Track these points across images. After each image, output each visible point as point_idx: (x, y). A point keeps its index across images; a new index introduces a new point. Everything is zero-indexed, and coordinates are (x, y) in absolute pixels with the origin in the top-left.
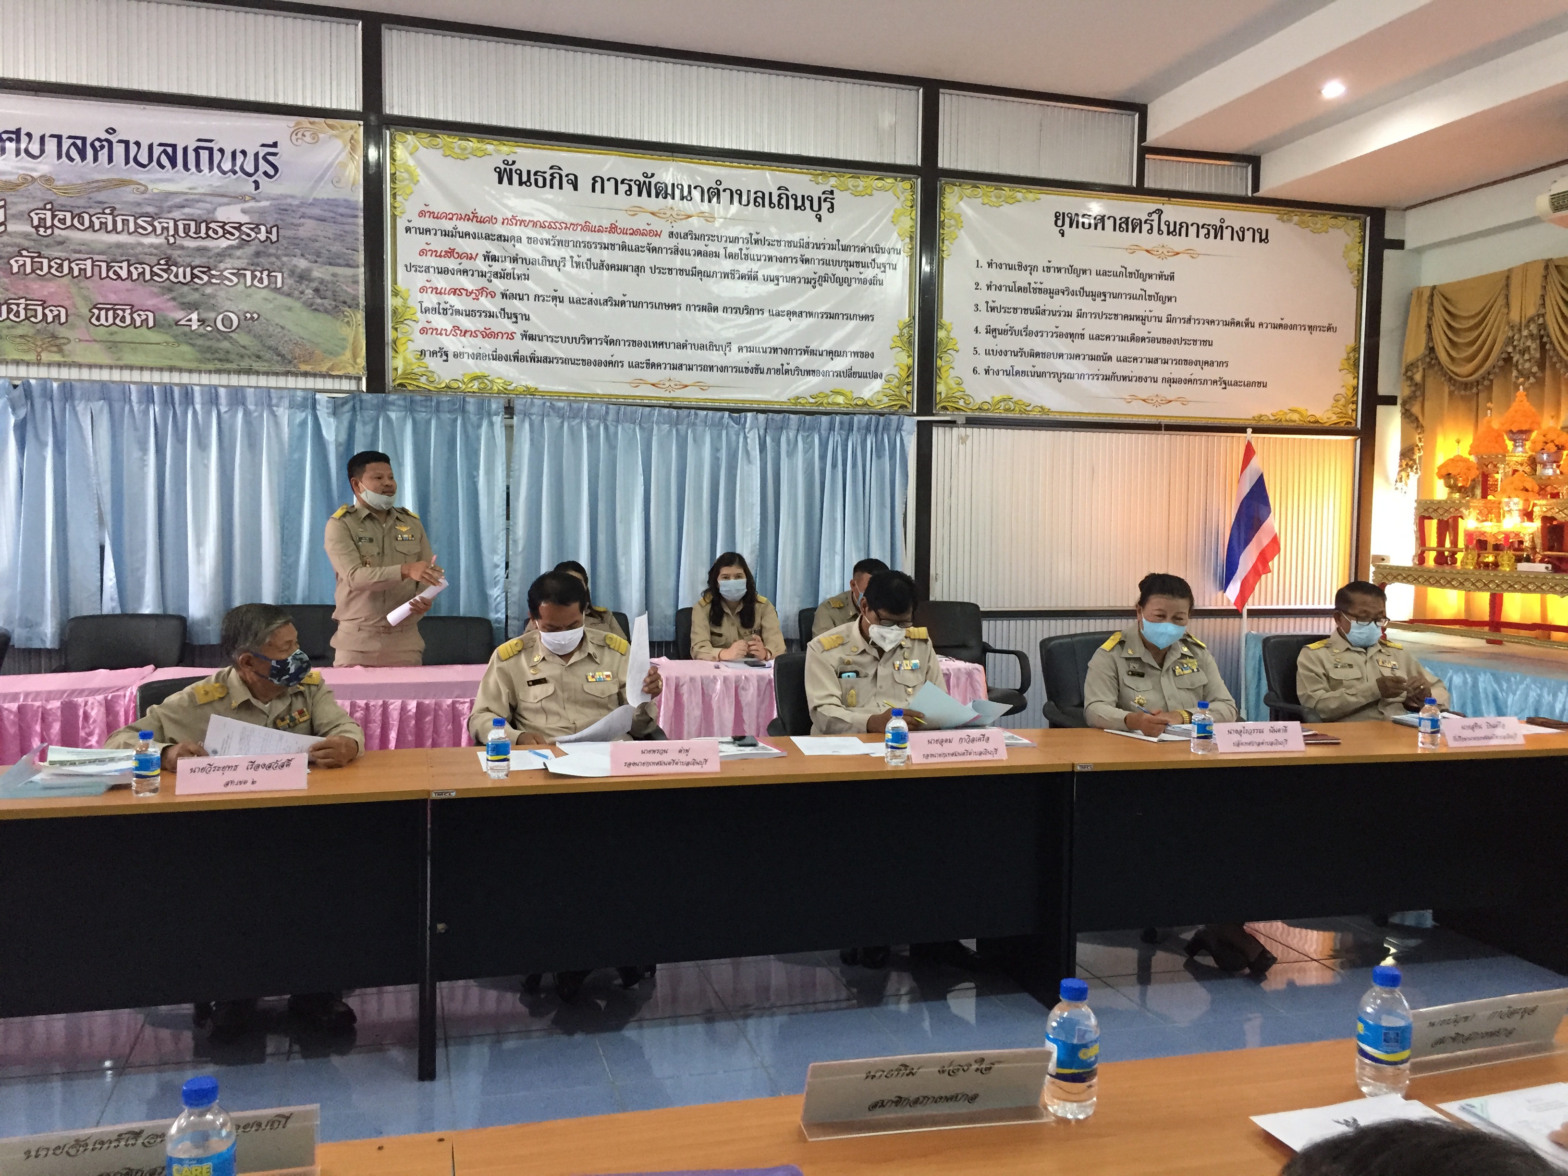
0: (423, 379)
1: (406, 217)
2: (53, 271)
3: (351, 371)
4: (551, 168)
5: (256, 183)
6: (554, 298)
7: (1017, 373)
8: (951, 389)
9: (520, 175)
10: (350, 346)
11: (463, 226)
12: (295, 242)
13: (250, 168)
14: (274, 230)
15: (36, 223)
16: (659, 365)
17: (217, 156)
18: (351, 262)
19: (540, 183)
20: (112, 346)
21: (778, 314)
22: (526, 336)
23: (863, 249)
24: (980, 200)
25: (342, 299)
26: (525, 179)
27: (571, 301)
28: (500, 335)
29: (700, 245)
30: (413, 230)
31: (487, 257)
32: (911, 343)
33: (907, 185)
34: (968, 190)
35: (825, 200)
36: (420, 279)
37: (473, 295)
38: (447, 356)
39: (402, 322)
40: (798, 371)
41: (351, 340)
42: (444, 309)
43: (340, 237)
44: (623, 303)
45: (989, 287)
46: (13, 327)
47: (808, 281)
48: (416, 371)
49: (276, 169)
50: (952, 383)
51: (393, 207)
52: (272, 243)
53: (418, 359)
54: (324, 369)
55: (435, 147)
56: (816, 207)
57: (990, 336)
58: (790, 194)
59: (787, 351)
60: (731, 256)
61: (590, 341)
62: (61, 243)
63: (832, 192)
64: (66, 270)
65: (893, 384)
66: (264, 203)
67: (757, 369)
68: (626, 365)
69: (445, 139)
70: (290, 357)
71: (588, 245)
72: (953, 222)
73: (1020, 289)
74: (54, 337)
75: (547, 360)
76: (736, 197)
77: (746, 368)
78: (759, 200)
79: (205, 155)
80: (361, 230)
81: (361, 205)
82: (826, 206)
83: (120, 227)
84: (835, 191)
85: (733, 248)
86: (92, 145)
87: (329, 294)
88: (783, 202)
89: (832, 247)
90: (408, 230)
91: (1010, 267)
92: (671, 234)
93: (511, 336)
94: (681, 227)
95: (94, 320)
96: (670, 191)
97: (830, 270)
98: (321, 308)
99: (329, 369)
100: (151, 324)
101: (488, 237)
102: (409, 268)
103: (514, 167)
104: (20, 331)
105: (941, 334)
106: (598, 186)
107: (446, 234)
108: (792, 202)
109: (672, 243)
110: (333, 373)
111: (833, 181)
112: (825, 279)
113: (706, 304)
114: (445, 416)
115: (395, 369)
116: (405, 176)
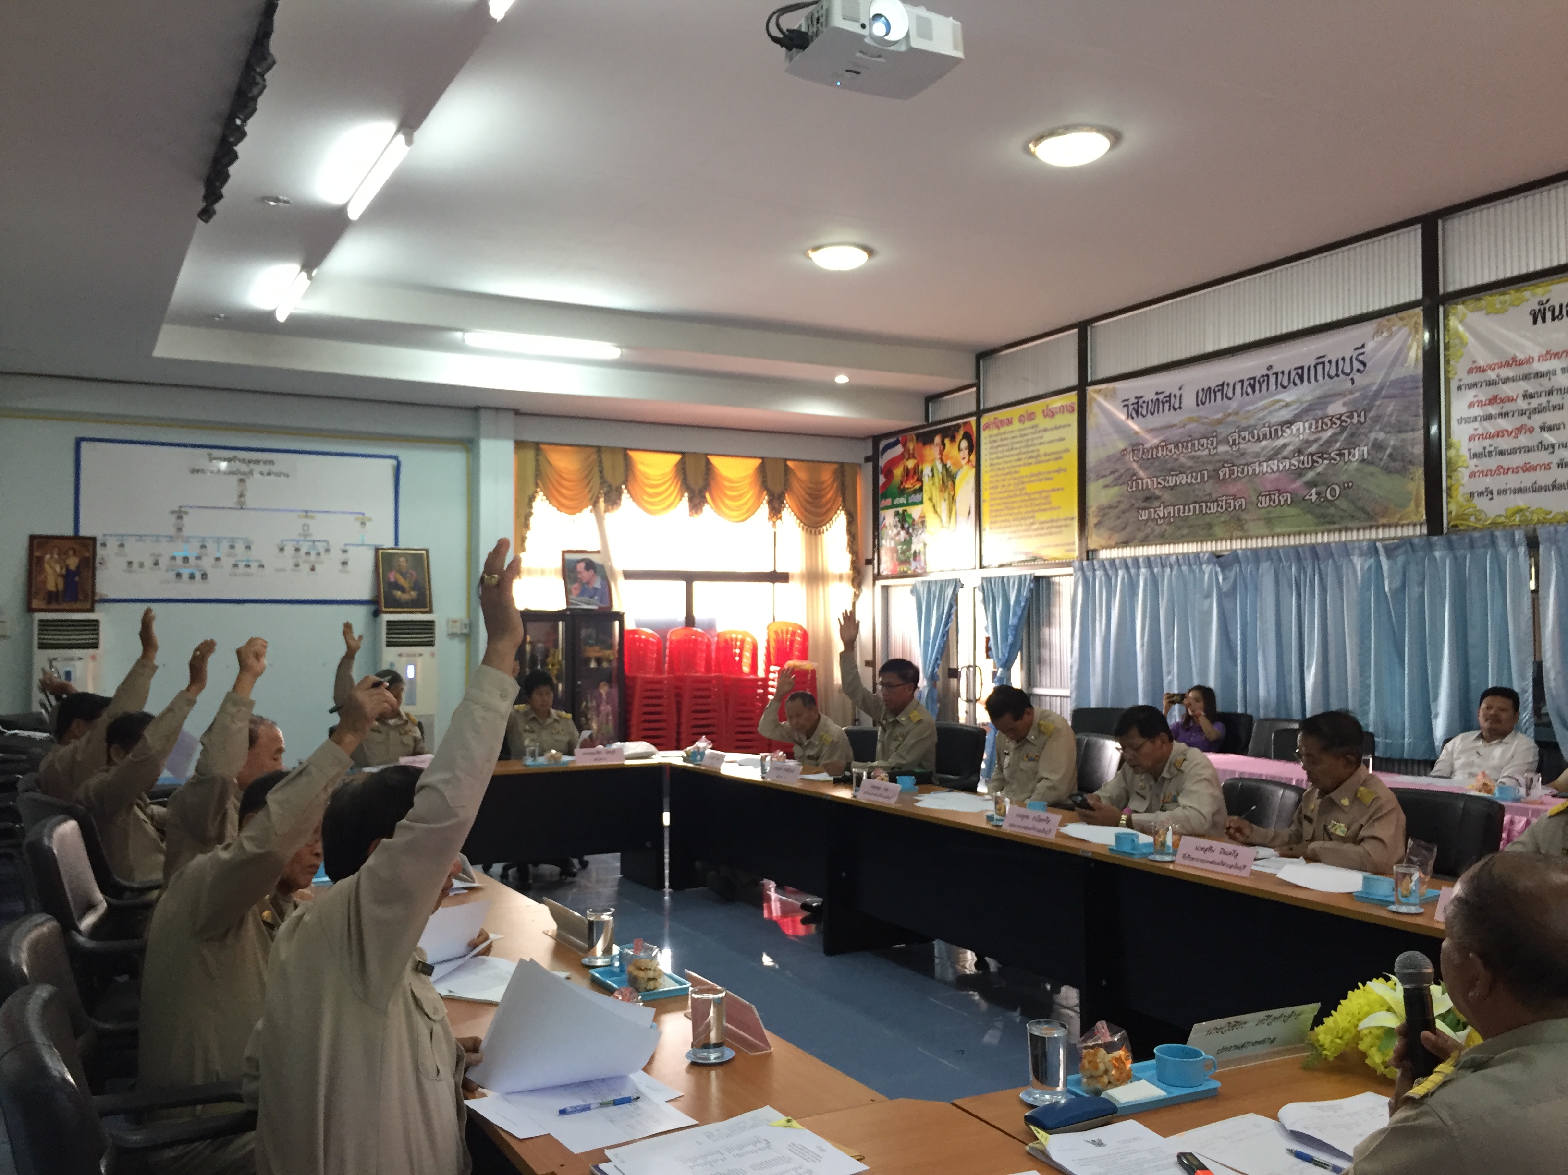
0: (1473, 519)
1: (1457, 377)
2: (1240, 474)
3: (1415, 519)
5: (1353, 380)
9: (1553, 311)
10: (1413, 499)
11: (1505, 373)
12: (1377, 419)
13: (1348, 371)
14: (1363, 414)
15: (1231, 442)
17: (1327, 365)
18: (1414, 427)
20: (1269, 521)
22: (1562, 464)
25: (1407, 459)
26: (1557, 313)
28: (1538, 467)
30: (1463, 388)
31: (1525, 396)
36: (1470, 429)
37: (1513, 434)
38: (1492, 494)
39: (1455, 470)
41: (1415, 493)
42: (1489, 452)
43: (1406, 408)
46: (1220, 517)
48: (1467, 512)
49: (1364, 364)
51: (1447, 372)
52: (1362, 424)
53: (1468, 501)
54: (1395, 520)
55: (1480, 309)
62: (1243, 454)
64: (1245, 473)
66: (1357, 394)
69: (1488, 299)
70: (1373, 514)
74: (1239, 520)
79: (1320, 367)
80: (1421, 398)
81: (1421, 377)
83: (1273, 435)
86: (1259, 381)
87: (1399, 457)
93: (1548, 467)
95: (1259, 505)
98: (1393, 470)
99: (1400, 519)
100: (1289, 502)
101: (1526, 377)
102: (1460, 421)
103: (1547, 306)
104: (1222, 519)
110: (1402, 523)
114: (1480, 551)
115: (1449, 513)
116: (1457, 341)
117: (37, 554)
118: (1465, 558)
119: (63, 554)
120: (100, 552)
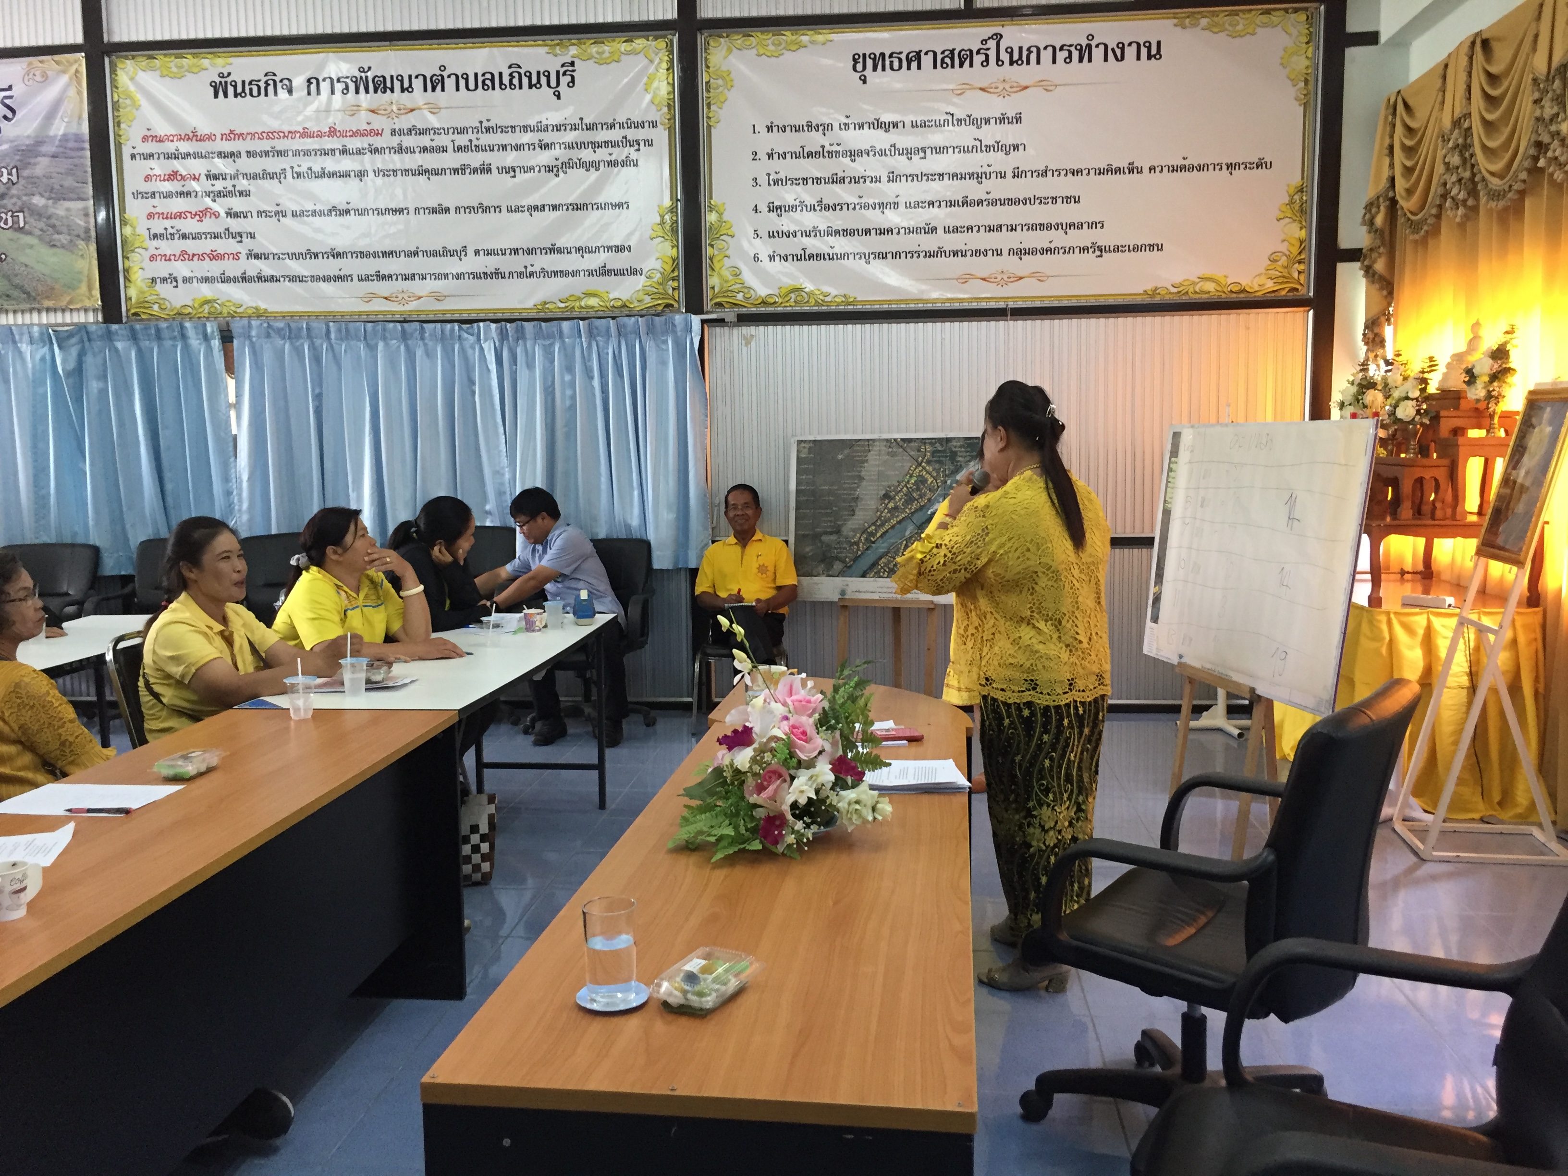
1: (129, 144)
3: (88, 304)
4: (266, 75)
6: (277, 213)
7: (811, 256)
8: (727, 281)
9: (235, 87)
10: (85, 279)
11: (185, 147)
12: (33, 181)
14: (14, 171)
16: (390, 277)
18: (82, 195)
19: (255, 93)
21: (518, 209)
22: (254, 256)
23: (612, 126)
24: (754, 51)
25: (75, 233)
26: (239, 90)
27: (294, 215)
28: (226, 256)
29: (425, 141)
30: (138, 157)
31: (208, 177)
32: (674, 231)
33: (662, 44)
34: (738, 39)
35: (564, 74)
36: (147, 205)
37: (197, 217)
38: (176, 281)
39: (133, 251)
40: (544, 273)
41: (86, 272)
42: (171, 234)
43: (70, 172)
44: (348, 212)
45: (770, 156)
47: (549, 169)
48: (148, 299)
49: (13, 111)
50: (727, 274)
51: (117, 135)
52: (13, 184)
53: (149, 287)
54: (63, 304)
55: (153, 69)
56: (553, 83)
57: (773, 215)
58: (522, 71)
59: (530, 251)
60: (460, 149)
61: (316, 256)
63: (572, 64)
65: (655, 280)
67: (497, 274)
68: (355, 278)
69: (162, 59)
70: (34, 294)
71: (307, 153)
72: (720, 82)
73: (810, 155)
75: (273, 279)
76: (462, 83)
77: (485, 273)
78: (488, 82)
80: (88, 162)
81: (87, 137)
82: (565, 80)
84: (577, 62)
85: (462, 140)
87: (65, 229)
88: (516, 81)
89: (574, 128)
90: (133, 157)
91: (797, 129)
92: (393, 132)
93: (236, 256)
94: (404, 123)
96: (389, 85)
97: (576, 154)
98: (58, 244)
99: (71, 302)
101: (209, 155)
102: (137, 195)
103: (229, 79)
105: (711, 218)
106: (313, 87)
107: (168, 157)
108: (525, 81)
109: (395, 141)
110: (72, 307)
111: (573, 51)
112: (567, 165)
113: (436, 205)
114: (168, 343)
115: (128, 299)
116: (128, 102)
118: (152, 349)
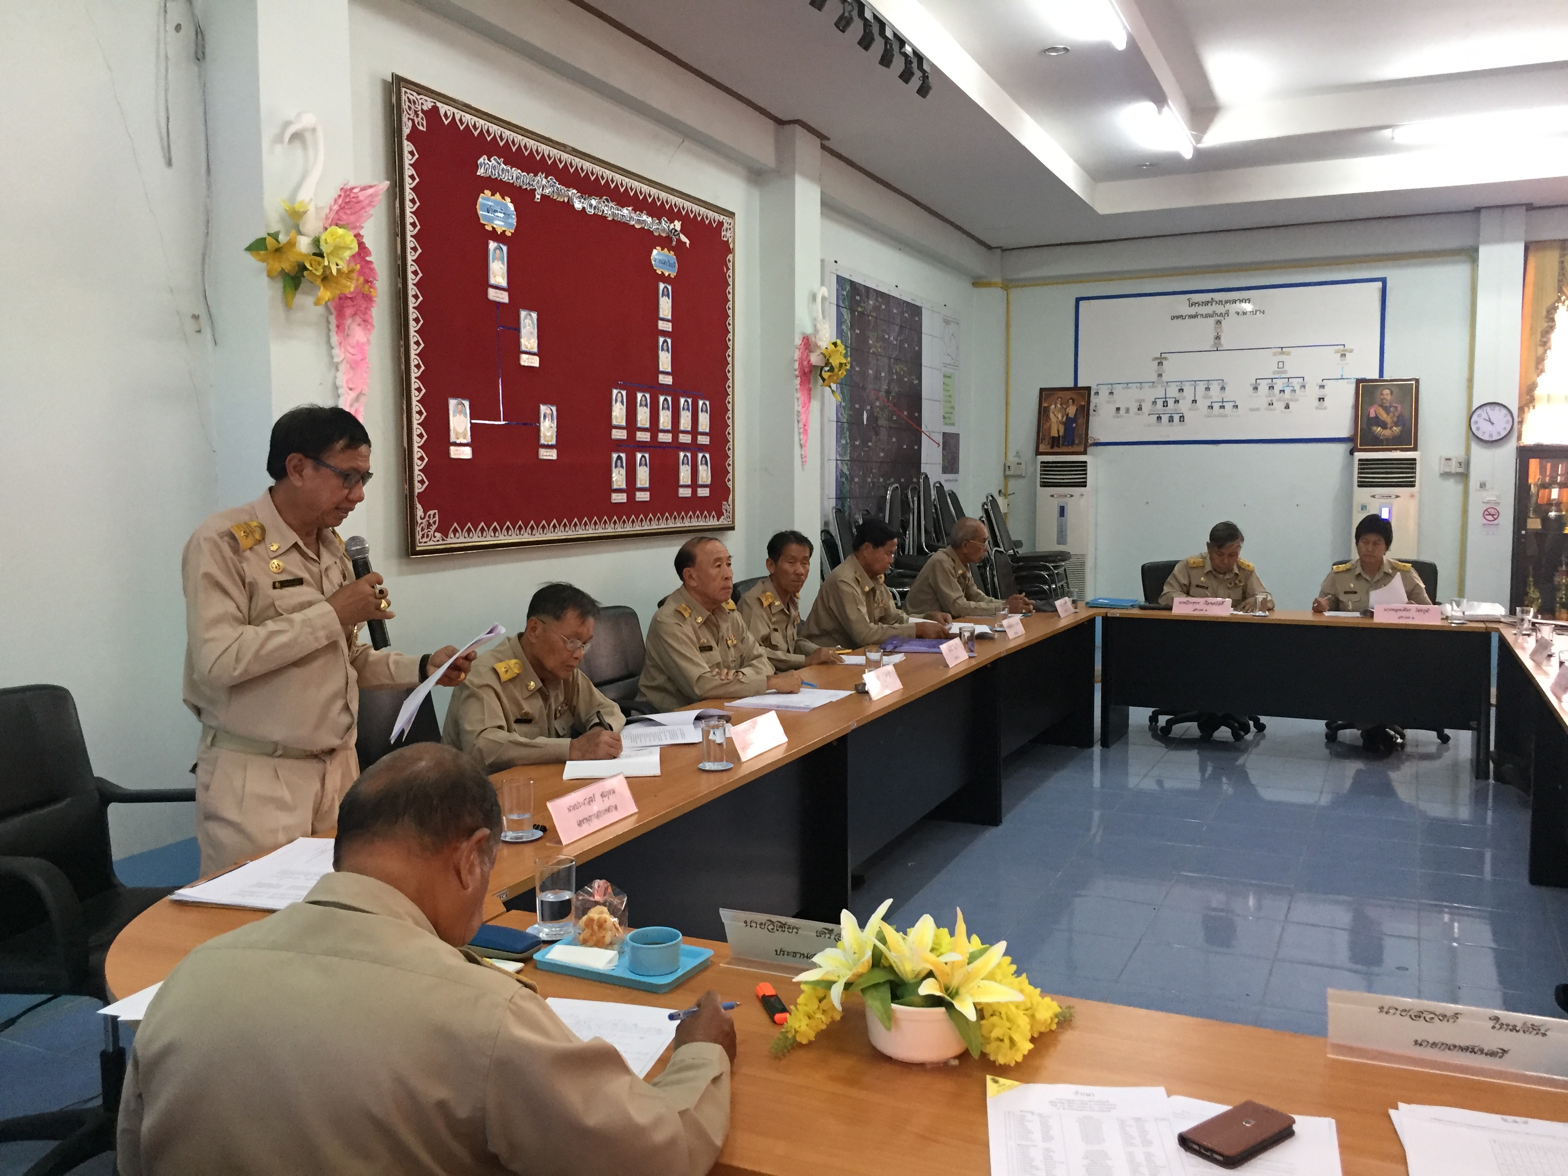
117: (1045, 405)
119: (1065, 403)
120: (1094, 400)
